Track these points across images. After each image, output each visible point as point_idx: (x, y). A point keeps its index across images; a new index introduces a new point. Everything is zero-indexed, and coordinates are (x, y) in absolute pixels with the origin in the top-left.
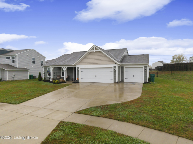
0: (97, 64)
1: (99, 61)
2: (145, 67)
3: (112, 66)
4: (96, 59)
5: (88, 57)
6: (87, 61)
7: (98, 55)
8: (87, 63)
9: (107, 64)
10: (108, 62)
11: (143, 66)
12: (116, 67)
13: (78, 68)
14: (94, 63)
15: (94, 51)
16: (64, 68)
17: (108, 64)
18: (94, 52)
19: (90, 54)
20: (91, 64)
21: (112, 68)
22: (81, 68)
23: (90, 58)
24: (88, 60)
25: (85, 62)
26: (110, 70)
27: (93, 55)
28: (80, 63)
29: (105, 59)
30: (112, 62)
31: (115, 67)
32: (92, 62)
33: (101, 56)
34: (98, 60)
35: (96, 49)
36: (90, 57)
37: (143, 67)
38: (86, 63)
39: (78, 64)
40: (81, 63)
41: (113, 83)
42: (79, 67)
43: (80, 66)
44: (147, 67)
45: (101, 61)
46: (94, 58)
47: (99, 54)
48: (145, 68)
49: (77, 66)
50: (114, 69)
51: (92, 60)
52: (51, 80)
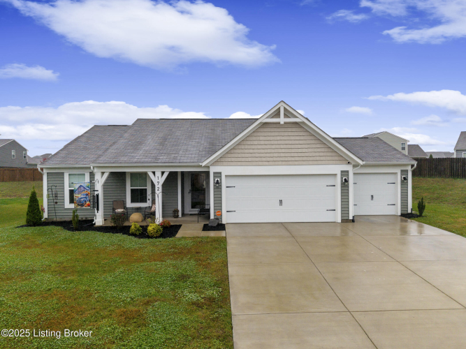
0: (287, 162)
1: (292, 155)
2: (402, 171)
3: (337, 169)
4: (282, 146)
5: (254, 138)
6: (251, 151)
7: (290, 134)
8: (250, 159)
9: (320, 162)
10: (322, 158)
11: (398, 171)
12: (348, 172)
13: (218, 174)
14: (275, 159)
15: (282, 120)
16: (158, 174)
17: (323, 162)
18: (282, 123)
19: (262, 130)
20: (267, 163)
21: (336, 175)
22: (226, 176)
24: (256, 151)
25: (243, 155)
26: (330, 181)
27: (273, 134)
28: (223, 160)
29: (314, 146)
30: (337, 158)
31: (345, 173)
32: (268, 155)
33: (302, 138)
34: (290, 151)
35: (287, 114)
36: (261, 138)
37: (395, 174)
38: (247, 159)
39: (216, 162)
40: (229, 160)
41: (339, 221)
42: (220, 173)
43: (225, 170)
44: (407, 171)
45: (300, 155)
46: (276, 142)
47: (294, 129)
48: (402, 174)
49: (213, 170)
50: (342, 178)
51: (269, 151)
52: (99, 221)
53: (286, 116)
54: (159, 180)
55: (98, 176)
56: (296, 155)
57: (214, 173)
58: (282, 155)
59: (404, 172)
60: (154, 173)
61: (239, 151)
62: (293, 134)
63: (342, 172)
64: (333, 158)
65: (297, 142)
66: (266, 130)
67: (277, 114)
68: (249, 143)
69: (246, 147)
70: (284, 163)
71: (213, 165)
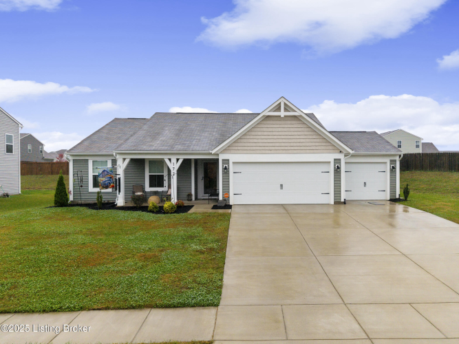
0: (286, 151)
1: (292, 144)
2: (391, 161)
3: (330, 157)
4: (283, 137)
5: (258, 129)
6: (255, 141)
7: (289, 126)
8: (254, 148)
9: (316, 151)
10: (317, 148)
11: (388, 160)
12: (340, 160)
13: (226, 161)
14: (276, 148)
15: (282, 113)
17: (319, 151)
18: (282, 116)
19: (265, 122)
20: (269, 152)
21: (329, 162)
22: (233, 163)
23: (265, 133)
24: (260, 141)
25: (249, 144)
26: (325, 168)
28: (231, 148)
29: (311, 137)
30: (330, 148)
31: (337, 161)
33: (300, 129)
34: (290, 141)
35: (287, 108)
36: (265, 129)
37: (386, 163)
38: (252, 148)
39: (225, 150)
40: (236, 148)
41: (332, 203)
42: (228, 160)
43: (233, 157)
44: (395, 161)
46: (277, 133)
47: (293, 122)
48: (391, 164)
49: (221, 157)
50: (335, 165)
51: (271, 141)
52: (120, 201)
53: (286, 110)
54: (174, 166)
55: (120, 162)
56: (295, 144)
57: (223, 160)
58: (283, 144)
59: (393, 162)
60: (170, 160)
61: (245, 141)
62: (292, 126)
63: (335, 160)
64: (327, 148)
65: (296, 133)
66: (268, 122)
67: (278, 108)
68: (253, 133)
69: (252, 137)
70: (284, 151)
71: (221, 153)
